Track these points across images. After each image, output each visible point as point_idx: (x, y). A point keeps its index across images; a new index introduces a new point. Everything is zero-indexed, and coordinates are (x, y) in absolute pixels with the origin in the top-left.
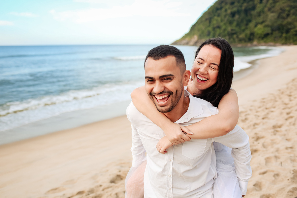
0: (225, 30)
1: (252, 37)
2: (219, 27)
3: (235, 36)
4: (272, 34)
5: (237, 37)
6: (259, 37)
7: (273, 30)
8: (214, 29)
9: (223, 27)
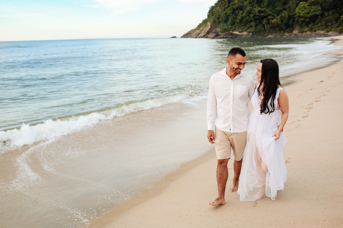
0: (249, 13)
1: (291, 22)
2: (241, 8)
3: (265, 21)
4: (322, 15)
5: (268, 23)
6: (303, 21)
7: (324, 9)
8: (234, 11)
9: (248, 8)
